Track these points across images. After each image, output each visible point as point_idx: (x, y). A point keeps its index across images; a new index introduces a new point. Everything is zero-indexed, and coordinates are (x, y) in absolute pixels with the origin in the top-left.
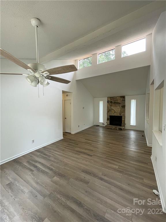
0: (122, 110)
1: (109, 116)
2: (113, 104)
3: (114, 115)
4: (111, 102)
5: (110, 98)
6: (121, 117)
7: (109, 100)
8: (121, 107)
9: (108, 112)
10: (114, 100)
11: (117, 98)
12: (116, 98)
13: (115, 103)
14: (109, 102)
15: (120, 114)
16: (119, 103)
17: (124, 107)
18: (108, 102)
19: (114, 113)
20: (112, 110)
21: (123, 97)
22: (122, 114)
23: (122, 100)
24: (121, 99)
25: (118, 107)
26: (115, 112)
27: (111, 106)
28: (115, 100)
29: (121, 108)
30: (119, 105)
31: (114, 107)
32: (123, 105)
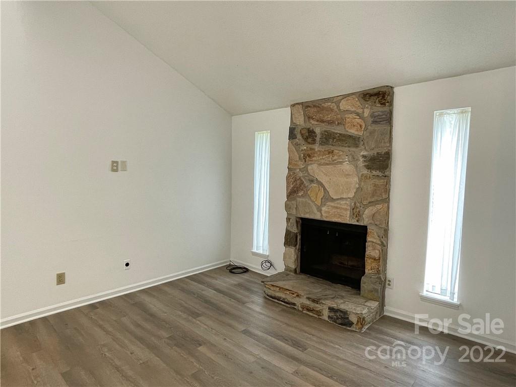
0: (369, 187)
2: (317, 147)
4: (310, 136)
5: (306, 106)
6: (365, 228)
7: (300, 121)
8: (361, 163)
9: (292, 193)
10: (323, 121)
11: (344, 105)
12: (338, 104)
13: (328, 138)
14: (297, 132)
15: (357, 214)
16: (354, 141)
17: (382, 162)
18: (292, 135)
19: (319, 202)
20: (312, 181)
21: (381, 96)
22: (368, 212)
23: (372, 116)
24: (367, 113)
25: (347, 167)
26: (327, 198)
27: (307, 156)
28: (330, 123)
29: (365, 172)
30: (354, 149)
31: (323, 168)
32: (375, 152)
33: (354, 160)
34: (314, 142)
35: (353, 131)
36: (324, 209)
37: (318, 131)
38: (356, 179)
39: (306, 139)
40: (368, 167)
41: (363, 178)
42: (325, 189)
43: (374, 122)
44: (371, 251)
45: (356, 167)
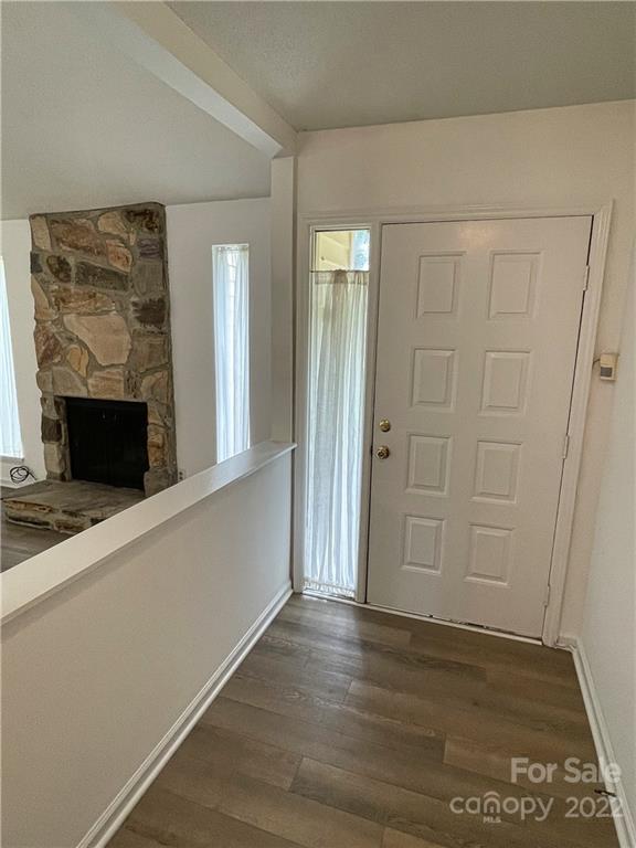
0: (143, 348)
1: (52, 401)
2: (72, 287)
3: (83, 394)
4: (61, 268)
6: (144, 405)
7: (45, 243)
8: (131, 313)
9: (44, 360)
10: (77, 248)
11: (104, 225)
12: (95, 221)
13: (87, 273)
14: (43, 262)
15: (132, 386)
16: (120, 280)
17: (155, 314)
18: (36, 265)
19: (83, 372)
20: (71, 340)
21: (148, 217)
22: (146, 382)
23: (139, 244)
24: (133, 240)
25: (114, 318)
26: (93, 366)
27: (61, 301)
28: (87, 250)
29: (138, 326)
30: (121, 293)
31: (84, 320)
32: (146, 299)
33: (122, 310)
34: (68, 279)
35: (118, 266)
36: (90, 381)
37: (71, 261)
38: (128, 337)
39: (56, 274)
40: (141, 320)
41: (135, 335)
42: (89, 352)
43: (143, 254)
44: (154, 437)
45: (126, 319)
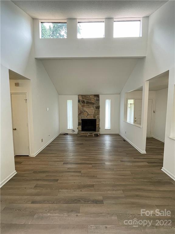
0: (96, 112)
1: (80, 120)
3: (86, 118)
4: (83, 102)
5: (82, 96)
6: (96, 119)
7: (81, 99)
8: (95, 108)
9: (79, 114)
10: (86, 99)
11: (91, 97)
12: (89, 96)
13: (88, 103)
14: (80, 101)
15: (94, 117)
16: (93, 104)
17: (98, 108)
19: (86, 116)
20: (85, 111)
21: (97, 96)
22: (96, 116)
24: (95, 99)
26: (88, 115)
27: (83, 106)
28: (88, 100)
30: (93, 105)
31: (87, 109)
32: (97, 106)
33: (93, 107)
34: (85, 103)
35: (93, 102)
36: (88, 117)
37: (85, 101)
38: (94, 111)
39: (83, 103)
40: (96, 108)
41: (95, 110)
42: (88, 113)
43: (97, 101)
44: (97, 123)
45: (94, 108)
